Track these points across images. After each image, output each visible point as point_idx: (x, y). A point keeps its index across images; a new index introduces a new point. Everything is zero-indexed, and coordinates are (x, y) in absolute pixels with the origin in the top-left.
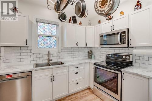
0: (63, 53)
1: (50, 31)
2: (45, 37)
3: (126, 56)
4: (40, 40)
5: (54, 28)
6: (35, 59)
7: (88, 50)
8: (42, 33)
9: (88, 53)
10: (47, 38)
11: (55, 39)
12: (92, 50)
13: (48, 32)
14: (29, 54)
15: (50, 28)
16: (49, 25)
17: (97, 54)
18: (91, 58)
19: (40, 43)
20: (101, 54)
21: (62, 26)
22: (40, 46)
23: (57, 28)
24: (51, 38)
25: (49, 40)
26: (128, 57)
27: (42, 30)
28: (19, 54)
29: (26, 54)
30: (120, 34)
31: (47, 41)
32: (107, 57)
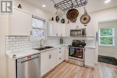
0: (48, 40)
1: (40, 25)
2: (37, 29)
3: (83, 41)
4: (34, 31)
5: (42, 23)
6: (31, 45)
7: (60, 38)
8: (34, 26)
9: (60, 40)
10: (38, 30)
11: (43, 31)
12: (62, 38)
13: (38, 26)
14: (27, 42)
15: (40, 23)
16: (39, 20)
17: (66, 41)
18: (62, 43)
19: (34, 33)
20: (69, 41)
21: (47, 22)
22: (34, 36)
23: (44, 23)
24: (41, 30)
25: (40, 31)
26: (84, 42)
27: (35, 24)
28: (20, 42)
29: (25, 42)
30: (82, 30)
31: (38, 32)
32: (73, 42)
